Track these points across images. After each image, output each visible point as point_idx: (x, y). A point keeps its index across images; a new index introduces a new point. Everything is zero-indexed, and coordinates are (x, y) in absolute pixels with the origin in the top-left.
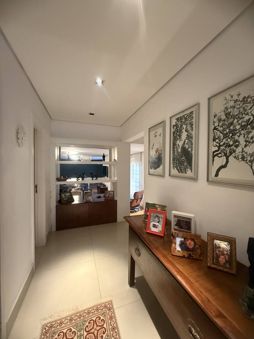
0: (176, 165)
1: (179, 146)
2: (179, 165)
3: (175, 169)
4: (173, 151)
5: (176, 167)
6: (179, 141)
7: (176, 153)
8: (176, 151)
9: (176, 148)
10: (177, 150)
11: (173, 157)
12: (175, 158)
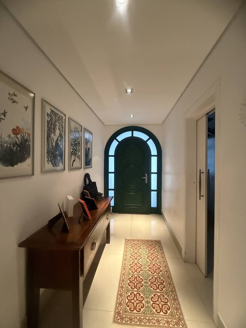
0: (51, 159)
1: (53, 139)
2: (54, 159)
3: (50, 163)
4: (47, 142)
5: (50, 161)
6: (54, 135)
7: (51, 146)
8: (50, 144)
9: (51, 140)
10: (52, 143)
11: (47, 150)
12: (49, 151)
